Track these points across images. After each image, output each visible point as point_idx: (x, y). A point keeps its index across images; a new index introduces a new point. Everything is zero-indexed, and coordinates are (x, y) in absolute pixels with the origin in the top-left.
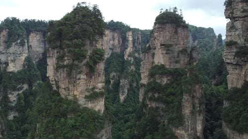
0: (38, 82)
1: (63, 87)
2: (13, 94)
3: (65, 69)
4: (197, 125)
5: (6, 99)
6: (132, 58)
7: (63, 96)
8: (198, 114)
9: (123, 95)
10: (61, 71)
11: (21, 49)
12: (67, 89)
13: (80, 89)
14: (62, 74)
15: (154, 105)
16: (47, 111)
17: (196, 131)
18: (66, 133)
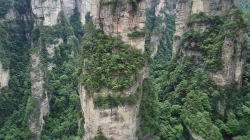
0: (72, 37)
1: (108, 25)
2: (50, 47)
3: (109, 6)
4: (236, 71)
5: (45, 52)
6: (163, 15)
7: (107, 34)
8: (238, 59)
10: (105, 8)
11: (54, 3)
12: (111, 27)
13: (123, 27)
14: (106, 12)
15: (189, 54)
16: (93, 47)
17: (235, 76)
18: (112, 66)
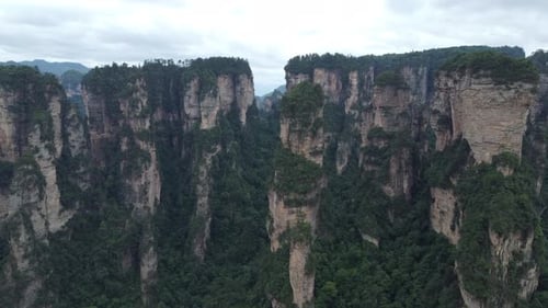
0: (232, 143)
1: (294, 145)
2: (207, 156)
3: (297, 133)
4: (404, 183)
6: (356, 111)
7: (294, 152)
8: (404, 173)
9: (341, 164)
11: (214, 101)
12: (297, 147)
13: (306, 147)
14: (294, 136)
15: (370, 168)
17: (402, 188)
